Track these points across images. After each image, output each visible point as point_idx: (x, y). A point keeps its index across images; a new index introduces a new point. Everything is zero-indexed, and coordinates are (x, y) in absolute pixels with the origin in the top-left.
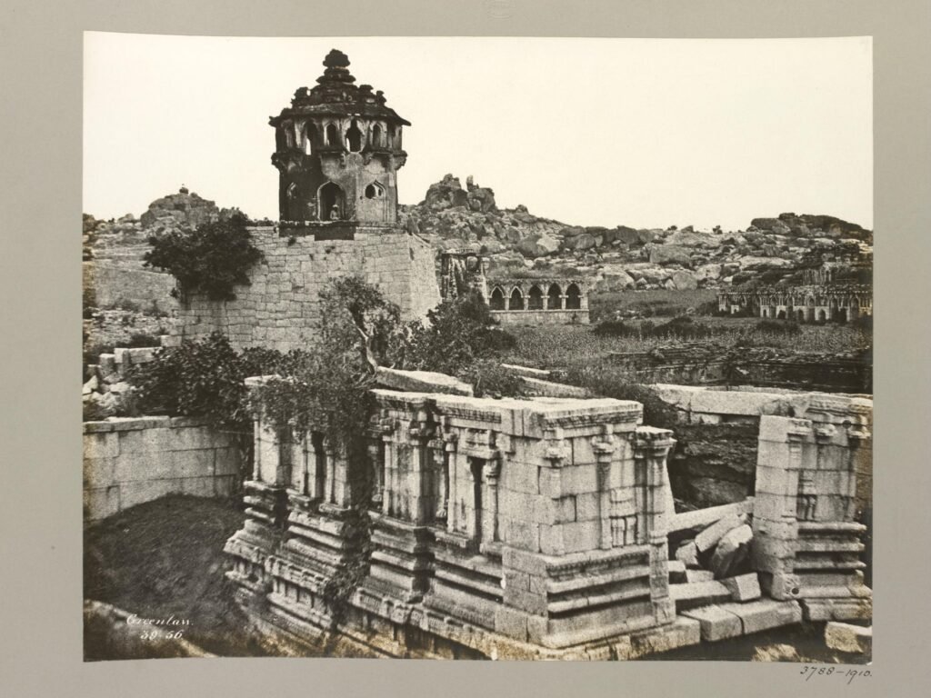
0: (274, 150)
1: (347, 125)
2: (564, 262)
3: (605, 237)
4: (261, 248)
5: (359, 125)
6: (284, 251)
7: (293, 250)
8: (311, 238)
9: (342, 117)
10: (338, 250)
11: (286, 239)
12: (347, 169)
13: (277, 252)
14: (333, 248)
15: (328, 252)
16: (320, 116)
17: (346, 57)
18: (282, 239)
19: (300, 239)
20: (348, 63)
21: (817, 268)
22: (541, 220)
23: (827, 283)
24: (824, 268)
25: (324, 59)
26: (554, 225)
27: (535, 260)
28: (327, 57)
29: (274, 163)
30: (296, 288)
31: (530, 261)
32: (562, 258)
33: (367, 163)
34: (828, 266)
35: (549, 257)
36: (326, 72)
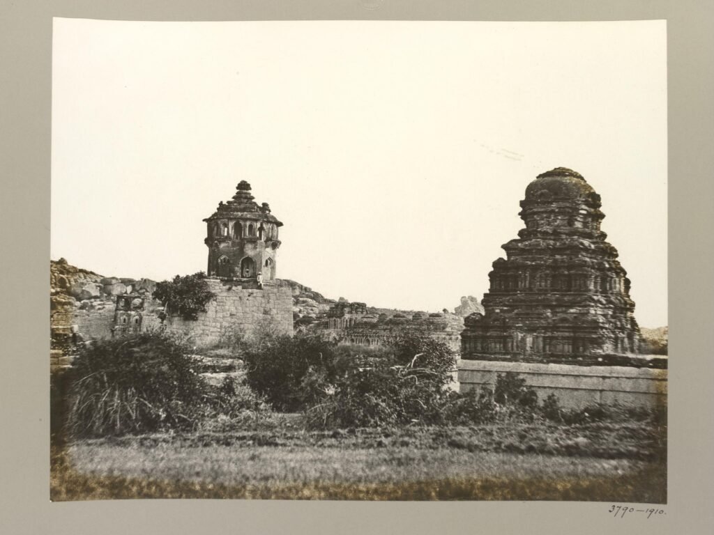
0: (206, 236)
1: (259, 225)
2: (104, 304)
3: (133, 286)
4: (213, 291)
5: (264, 226)
6: (225, 294)
7: (230, 294)
8: (240, 288)
9: (256, 220)
10: (255, 295)
11: (227, 287)
12: (258, 250)
13: (222, 295)
14: (252, 293)
15: (249, 296)
16: (246, 220)
17: (249, 185)
18: (224, 287)
19: (234, 288)
20: (250, 189)
21: (340, 317)
22: (81, 271)
23: (346, 328)
24: (345, 318)
25: (237, 186)
26: (92, 276)
27: (82, 302)
28: (239, 185)
29: (206, 243)
30: (231, 315)
31: (78, 302)
32: (102, 301)
33: (267, 247)
34: (347, 316)
35: (93, 300)
36: (237, 193)
